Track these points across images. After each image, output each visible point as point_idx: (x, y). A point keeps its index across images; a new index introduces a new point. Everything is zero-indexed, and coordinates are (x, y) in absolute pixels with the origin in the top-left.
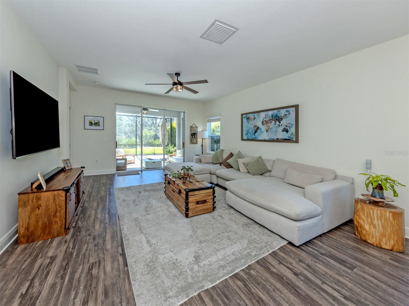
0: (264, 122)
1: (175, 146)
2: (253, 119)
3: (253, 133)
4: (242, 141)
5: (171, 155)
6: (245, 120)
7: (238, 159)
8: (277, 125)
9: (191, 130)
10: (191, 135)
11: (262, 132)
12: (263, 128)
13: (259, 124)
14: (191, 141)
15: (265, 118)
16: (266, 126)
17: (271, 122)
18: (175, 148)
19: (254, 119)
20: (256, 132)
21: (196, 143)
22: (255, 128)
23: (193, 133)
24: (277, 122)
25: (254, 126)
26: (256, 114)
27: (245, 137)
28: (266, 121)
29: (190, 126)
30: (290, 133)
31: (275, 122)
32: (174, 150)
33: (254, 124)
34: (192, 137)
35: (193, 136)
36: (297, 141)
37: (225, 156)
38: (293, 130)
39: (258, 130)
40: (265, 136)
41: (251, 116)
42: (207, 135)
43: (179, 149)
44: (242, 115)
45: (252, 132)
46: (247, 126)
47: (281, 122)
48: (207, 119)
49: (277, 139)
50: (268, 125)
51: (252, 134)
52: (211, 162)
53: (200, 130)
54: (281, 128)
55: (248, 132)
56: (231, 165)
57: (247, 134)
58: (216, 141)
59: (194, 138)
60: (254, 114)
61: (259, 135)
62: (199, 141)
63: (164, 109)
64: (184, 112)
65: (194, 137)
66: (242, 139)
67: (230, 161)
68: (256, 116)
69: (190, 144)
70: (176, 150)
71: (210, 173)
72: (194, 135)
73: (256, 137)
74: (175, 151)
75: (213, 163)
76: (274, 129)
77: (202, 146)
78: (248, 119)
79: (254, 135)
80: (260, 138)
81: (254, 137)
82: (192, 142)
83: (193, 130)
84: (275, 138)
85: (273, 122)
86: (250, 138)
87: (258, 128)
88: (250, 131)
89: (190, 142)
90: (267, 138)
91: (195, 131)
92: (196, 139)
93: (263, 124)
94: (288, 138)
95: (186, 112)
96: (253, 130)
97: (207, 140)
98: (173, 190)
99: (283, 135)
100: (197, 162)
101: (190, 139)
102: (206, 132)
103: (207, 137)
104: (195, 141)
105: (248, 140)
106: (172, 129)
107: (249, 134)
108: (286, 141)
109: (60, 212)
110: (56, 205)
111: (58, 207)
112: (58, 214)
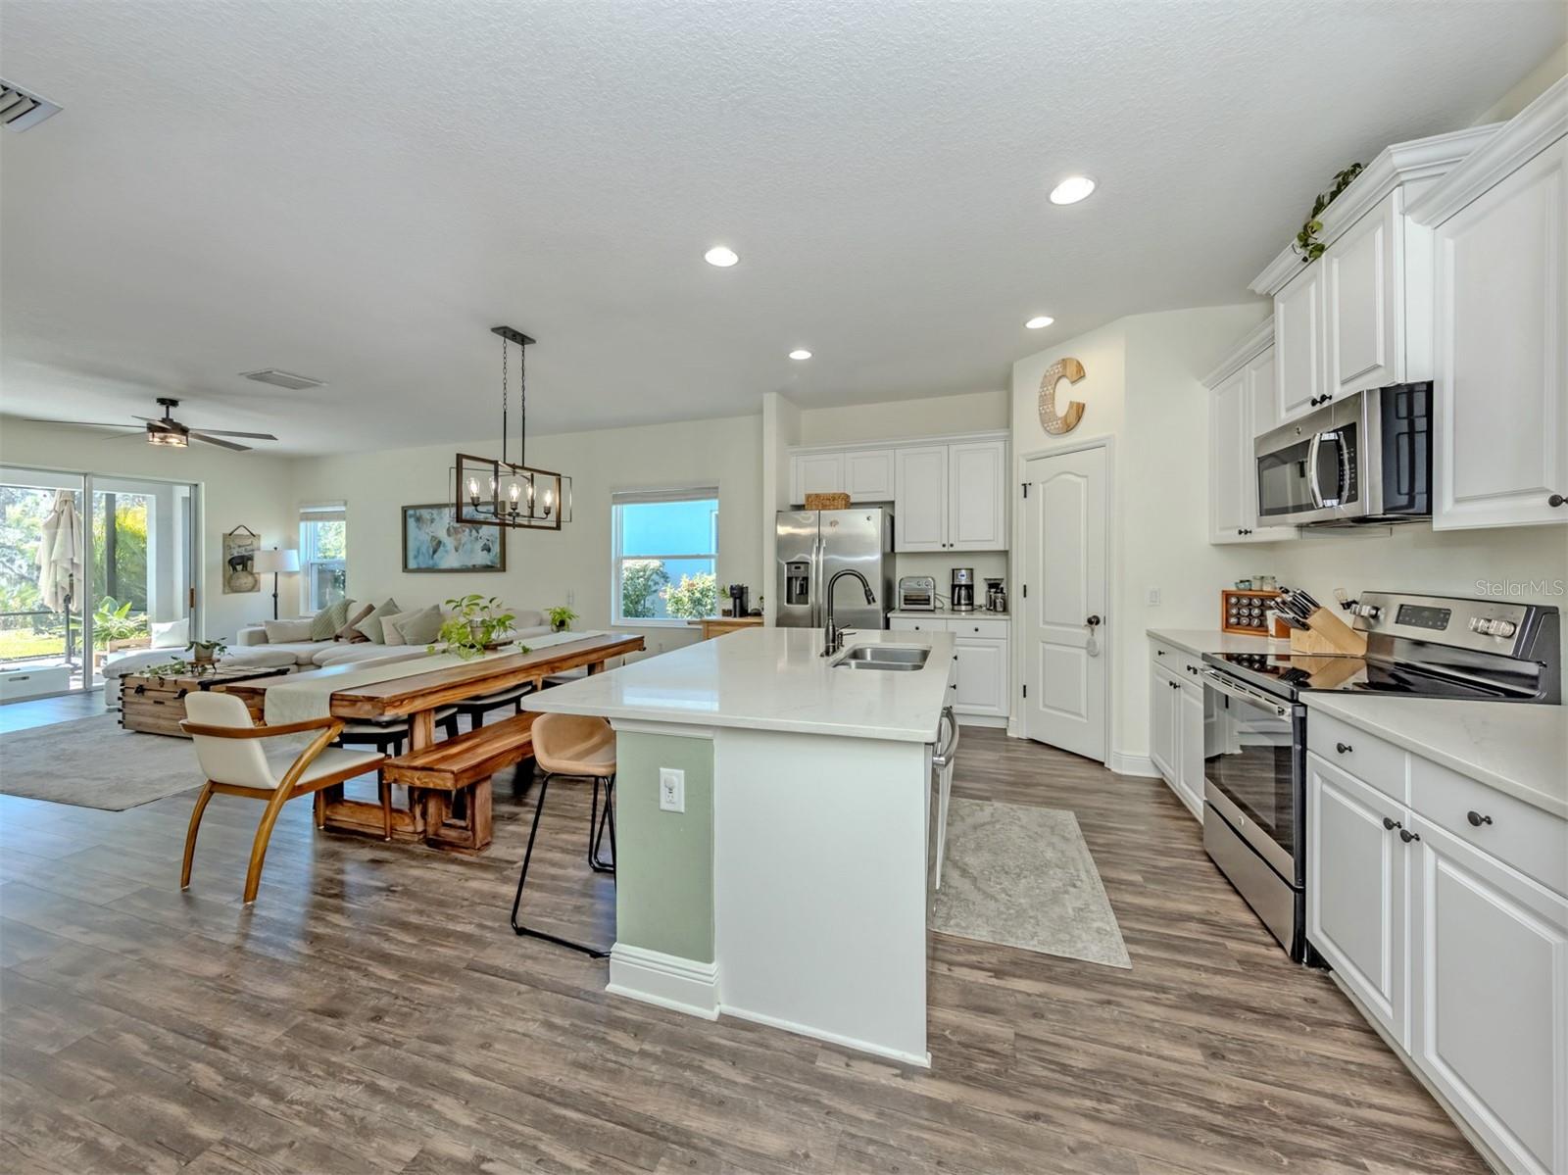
0: (450, 529)
1: (140, 606)
2: (429, 523)
3: (429, 554)
4: (405, 574)
5: (120, 648)
6: (411, 522)
7: (381, 618)
8: (473, 538)
9: (226, 547)
10: (230, 561)
11: (446, 551)
12: (450, 543)
13: (442, 535)
14: (229, 583)
15: (453, 521)
16: (455, 539)
17: (464, 531)
18: (142, 617)
19: (432, 520)
20: (435, 552)
21: (255, 587)
22: (434, 543)
23: (236, 554)
24: (474, 531)
25: (433, 537)
26: (435, 512)
27: (412, 565)
28: (453, 527)
29: (225, 536)
30: (493, 553)
31: (471, 531)
32: (131, 624)
33: (431, 534)
34: (235, 569)
35: (239, 567)
36: (503, 569)
37: (354, 612)
38: (496, 549)
39: (439, 547)
40: (450, 560)
41: (425, 513)
42: (295, 561)
43: (166, 615)
44: (405, 510)
45: (427, 551)
46: (416, 539)
47: (480, 531)
48: (302, 511)
49: (474, 566)
50: (457, 537)
51: (427, 556)
52: (307, 636)
53: (268, 541)
54: (480, 545)
55: (418, 552)
56: (363, 636)
57: (416, 557)
58: (330, 577)
59: (242, 574)
60: (430, 510)
61: (441, 558)
62: (266, 580)
63: (82, 471)
64: (196, 485)
65: (245, 568)
66: (405, 568)
67: (363, 626)
68: (435, 516)
69: (224, 592)
70: (145, 625)
72: (239, 563)
73: (435, 563)
74: (143, 627)
75: (311, 640)
76: (468, 546)
77: (275, 596)
78: (418, 519)
79: (432, 557)
80: (444, 565)
81: (431, 562)
82: (230, 586)
83: (240, 546)
84: (470, 564)
85: (466, 530)
86: (423, 566)
87: (440, 543)
88: (424, 549)
89: (224, 586)
90: (456, 565)
91: (249, 548)
92: (252, 574)
93: (449, 535)
94: (489, 564)
95: (203, 486)
96: (428, 547)
97: (299, 578)
98: (156, 702)
99: (482, 558)
100: (251, 644)
101: (224, 576)
102: (295, 552)
103: (296, 568)
104: (245, 580)
105: (419, 570)
106: (120, 538)
107: (421, 557)
108: (488, 568)
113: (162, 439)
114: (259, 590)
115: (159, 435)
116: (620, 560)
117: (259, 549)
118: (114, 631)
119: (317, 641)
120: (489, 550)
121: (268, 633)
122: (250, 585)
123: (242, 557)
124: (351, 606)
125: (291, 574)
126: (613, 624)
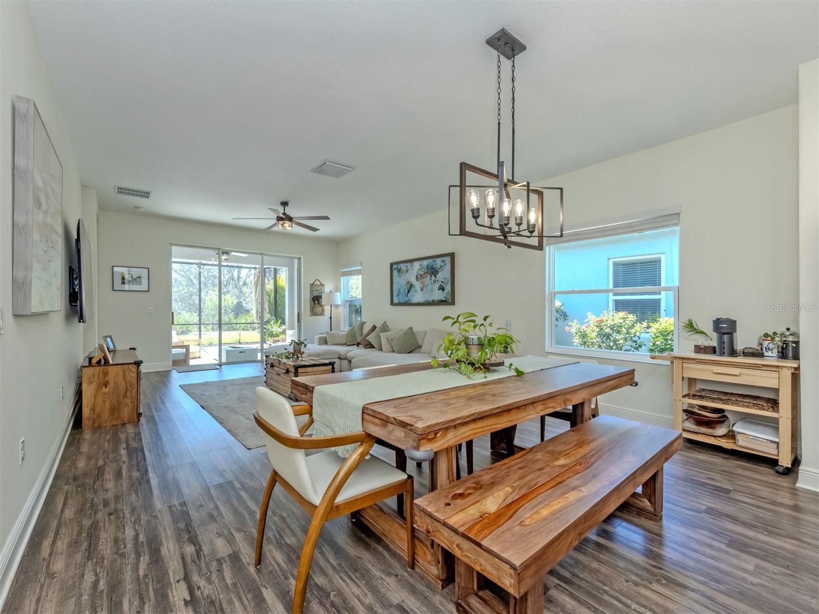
0: (418, 275)
1: (283, 323)
2: (405, 272)
3: (405, 293)
4: (391, 306)
5: (276, 341)
6: (395, 272)
7: (380, 334)
8: (432, 281)
9: (311, 291)
10: (313, 298)
11: (416, 291)
12: (417, 285)
13: (413, 280)
14: (312, 310)
15: (420, 270)
16: (421, 282)
17: (426, 277)
18: (284, 327)
19: (407, 271)
20: (409, 292)
21: (322, 314)
22: (408, 286)
23: (315, 295)
24: (433, 276)
25: (407, 281)
26: (409, 265)
27: (396, 301)
28: (420, 275)
29: (311, 284)
30: (446, 292)
31: (431, 276)
32: (280, 330)
33: (406, 280)
34: (314, 303)
35: (316, 302)
36: (453, 303)
37: (366, 329)
38: (448, 288)
39: (411, 288)
40: (418, 297)
41: (403, 266)
42: (339, 299)
43: (291, 328)
44: (392, 265)
45: (404, 291)
46: (398, 283)
47: (437, 276)
48: (342, 271)
49: (433, 301)
50: (423, 281)
51: (404, 295)
52: (344, 342)
53: (328, 288)
54: (437, 286)
55: (399, 292)
56: (371, 345)
57: (398, 295)
58: (355, 309)
59: (317, 306)
60: (406, 264)
61: (412, 296)
62: (327, 309)
63: (261, 252)
64: (300, 258)
65: (318, 303)
66: (392, 303)
67: (371, 338)
68: (409, 268)
69: (311, 316)
70: (285, 331)
71: (339, 358)
72: (316, 300)
73: (409, 299)
74: (284, 332)
75: (346, 344)
76: (430, 287)
77: (331, 318)
78: (399, 271)
79: (407, 296)
80: (414, 300)
81: (406, 299)
82: (314, 313)
83: (316, 291)
84: (431, 299)
85: (429, 276)
86: (402, 301)
87: (412, 285)
88: (402, 290)
89: (310, 312)
90: (421, 300)
91: (320, 291)
92: (321, 306)
93: (417, 279)
94: (444, 299)
95: (302, 258)
96: (405, 289)
97: (341, 309)
98: (278, 374)
99: (438, 295)
100: (320, 344)
101: (310, 307)
102: (339, 293)
103: (339, 302)
104: (319, 309)
105: (400, 304)
106: (278, 290)
107: (401, 296)
108: (442, 302)
109: (131, 392)
110: (126, 383)
111: (128, 386)
112: (129, 394)
113: (282, 225)
114: (324, 315)
115: (281, 222)
116: (553, 295)
117: (324, 292)
118: (274, 333)
119: (349, 345)
120: (443, 289)
121: (327, 338)
122: (321, 312)
123: (317, 296)
124: (364, 325)
125: (337, 306)
126: (546, 350)
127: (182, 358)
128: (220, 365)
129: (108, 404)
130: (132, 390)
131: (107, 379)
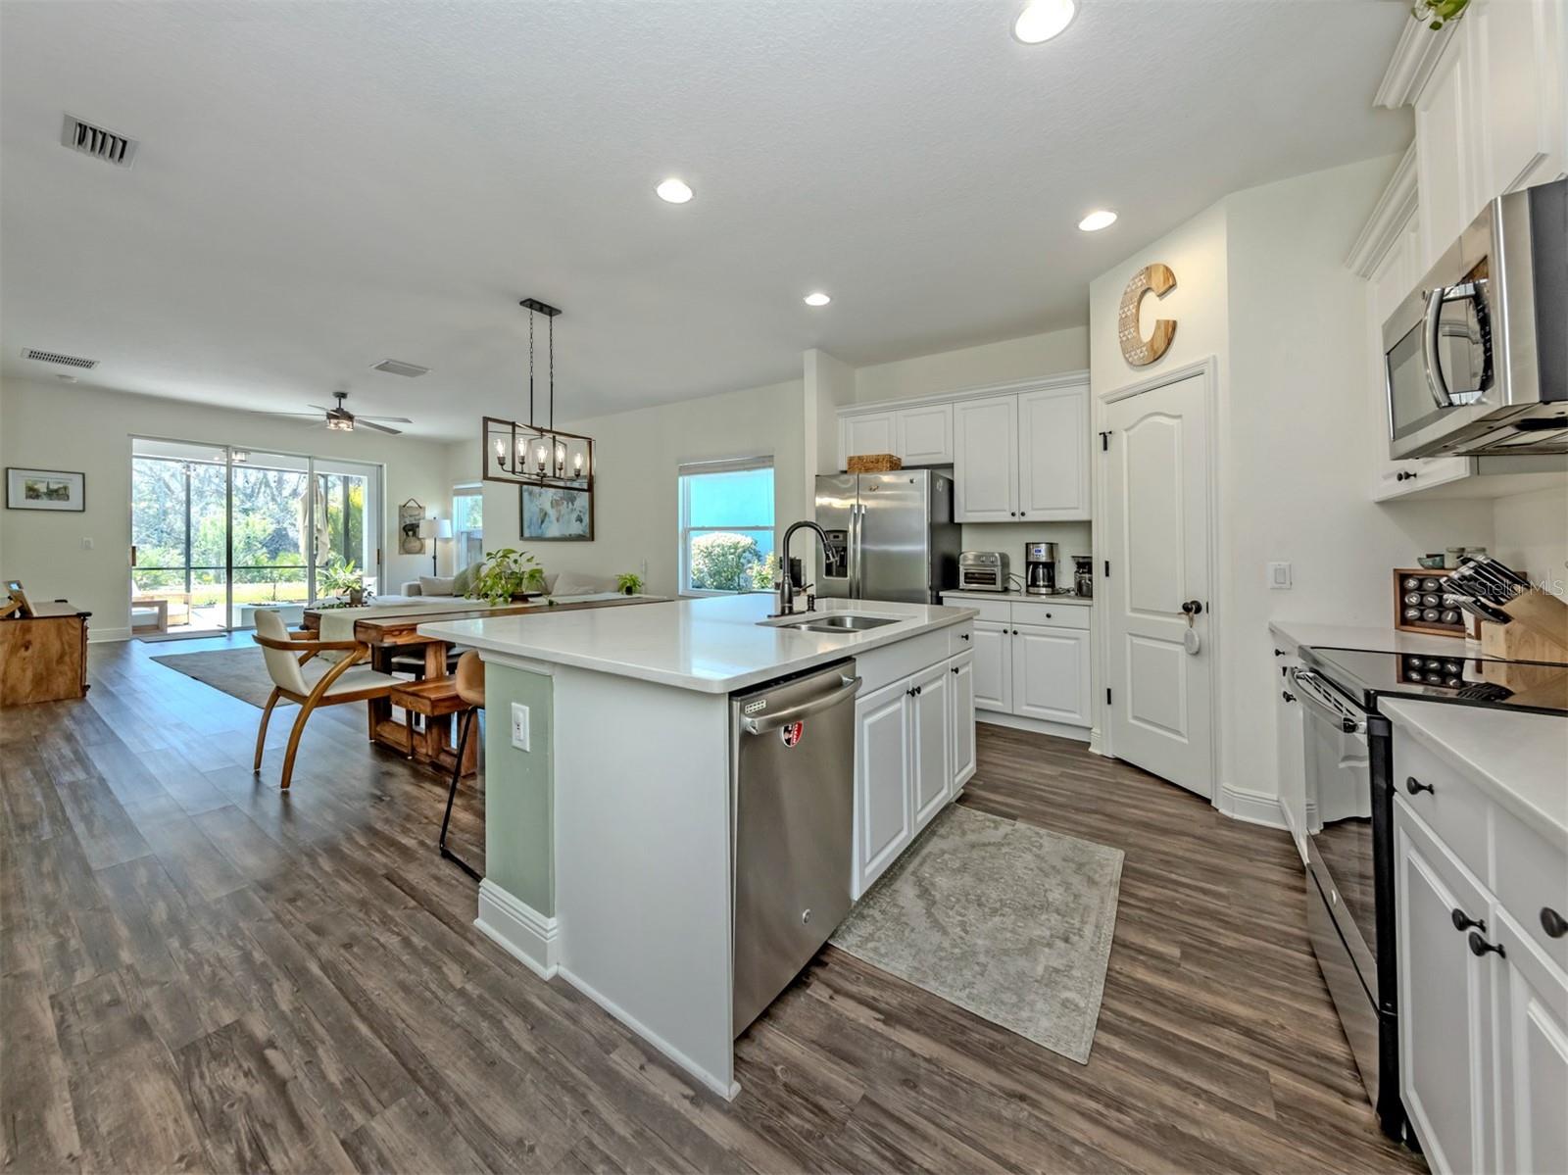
2: (538, 496)
3: (538, 524)
4: (521, 541)
6: (526, 495)
9: (402, 516)
10: (404, 528)
12: (552, 513)
13: (547, 507)
14: (403, 545)
18: (358, 572)
19: (541, 494)
20: (542, 522)
21: (421, 550)
22: (542, 514)
23: (408, 523)
24: (570, 504)
27: (527, 534)
29: (400, 507)
30: (584, 524)
33: (539, 508)
34: (407, 534)
35: (410, 533)
36: (592, 538)
38: (586, 519)
40: (553, 529)
41: (536, 488)
43: (370, 575)
45: (537, 521)
46: (529, 511)
48: (454, 488)
51: (536, 526)
52: (449, 591)
53: (431, 512)
54: (574, 516)
55: (530, 522)
57: (529, 527)
58: (473, 542)
59: (412, 539)
62: (429, 544)
63: (308, 455)
64: (381, 466)
65: (414, 534)
66: (522, 536)
69: (400, 554)
70: (360, 579)
72: (410, 530)
75: (451, 594)
76: (566, 517)
77: (435, 558)
78: (531, 493)
81: (540, 531)
82: (405, 549)
83: (411, 516)
84: (567, 533)
85: (565, 503)
86: (534, 535)
87: (546, 514)
88: (535, 519)
89: (400, 548)
91: (417, 517)
92: (419, 539)
93: (552, 507)
94: (581, 533)
95: (385, 465)
96: (537, 518)
97: (453, 544)
99: (577, 528)
100: (410, 595)
101: (400, 540)
102: (448, 522)
103: (450, 536)
104: (414, 544)
105: (532, 539)
106: (352, 512)
107: (532, 527)
108: (580, 538)
109: (71, 656)
110: (62, 644)
111: (66, 647)
112: (67, 659)
113: (336, 424)
114: (424, 553)
115: (334, 421)
116: (688, 531)
117: (424, 518)
118: (340, 582)
119: (456, 596)
120: (582, 520)
121: (422, 586)
122: (418, 549)
123: (412, 525)
124: (481, 569)
125: (447, 540)
126: (680, 593)
127: (153, 622)
128: (229, 632)
129: (29, 674)
130: (71, 654)
131: (28, 637)
